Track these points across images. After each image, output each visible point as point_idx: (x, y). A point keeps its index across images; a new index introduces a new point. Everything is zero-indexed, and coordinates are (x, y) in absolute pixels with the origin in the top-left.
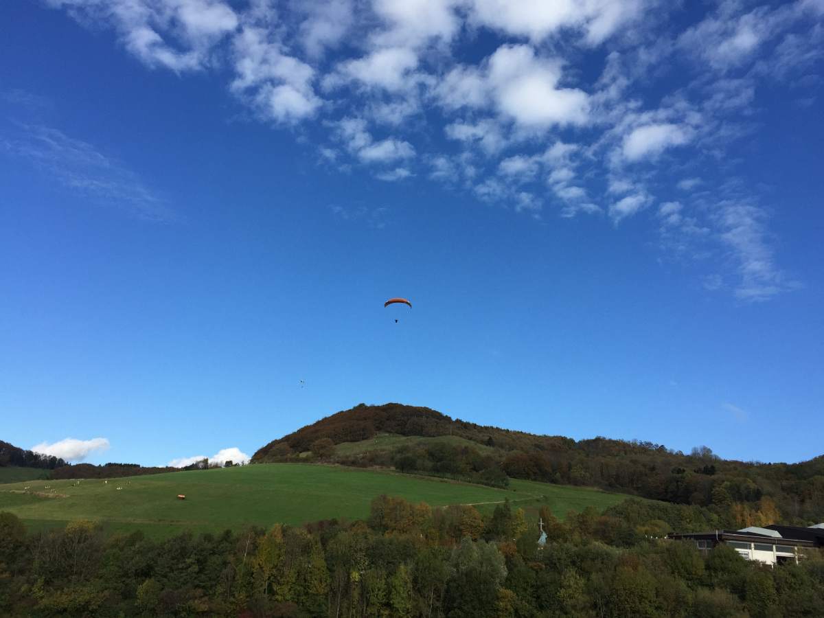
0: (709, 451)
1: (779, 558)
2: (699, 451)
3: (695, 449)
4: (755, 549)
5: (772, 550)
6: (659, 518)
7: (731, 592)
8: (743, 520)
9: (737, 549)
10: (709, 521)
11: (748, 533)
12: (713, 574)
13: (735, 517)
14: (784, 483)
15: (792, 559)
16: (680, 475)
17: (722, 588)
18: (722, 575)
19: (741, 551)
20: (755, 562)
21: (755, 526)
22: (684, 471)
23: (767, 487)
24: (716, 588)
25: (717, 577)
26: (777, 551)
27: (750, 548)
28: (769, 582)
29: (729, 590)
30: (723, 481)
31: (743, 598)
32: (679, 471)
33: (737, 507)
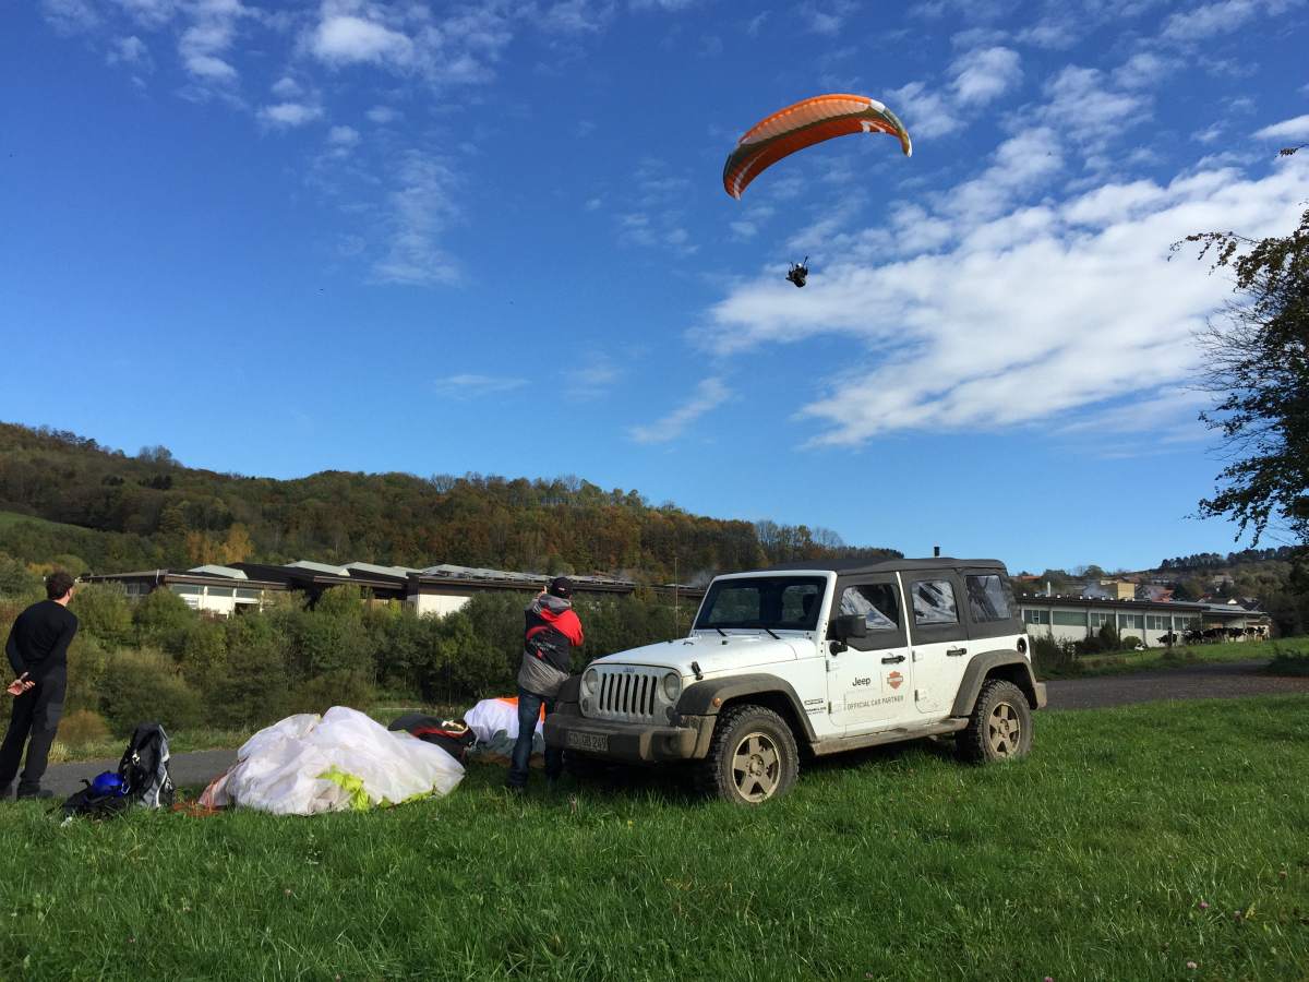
0: (168, 453)
1: (237, 605)
2: (151, 453)
3: (145, 449)
4: (209, 594)
5: (231, 595)
6: (70, 552)
7: (165, 652)
8: (200, 556)
9: (182, 595)
10: (149, 555)
11: (203, 574)
12: (142, 629)
13: (188, 551)
14: (267, 506)
15: (255, 606)
16: (115, 487)
17: (151, 647)
18: (156, 630)
19: (187, 597)
20: (204, 611)
21: (216, 564)
22: (122, 481)
23: (242, 510)
24: (144, 648)
25: (147, 632)
26: (238, 596)
27: (202, 593)
28: (219, 635)
29: (161, 649)
30: (182, 500)
31: (178, 658)
32: (114, 482)
33: (195, 537)
